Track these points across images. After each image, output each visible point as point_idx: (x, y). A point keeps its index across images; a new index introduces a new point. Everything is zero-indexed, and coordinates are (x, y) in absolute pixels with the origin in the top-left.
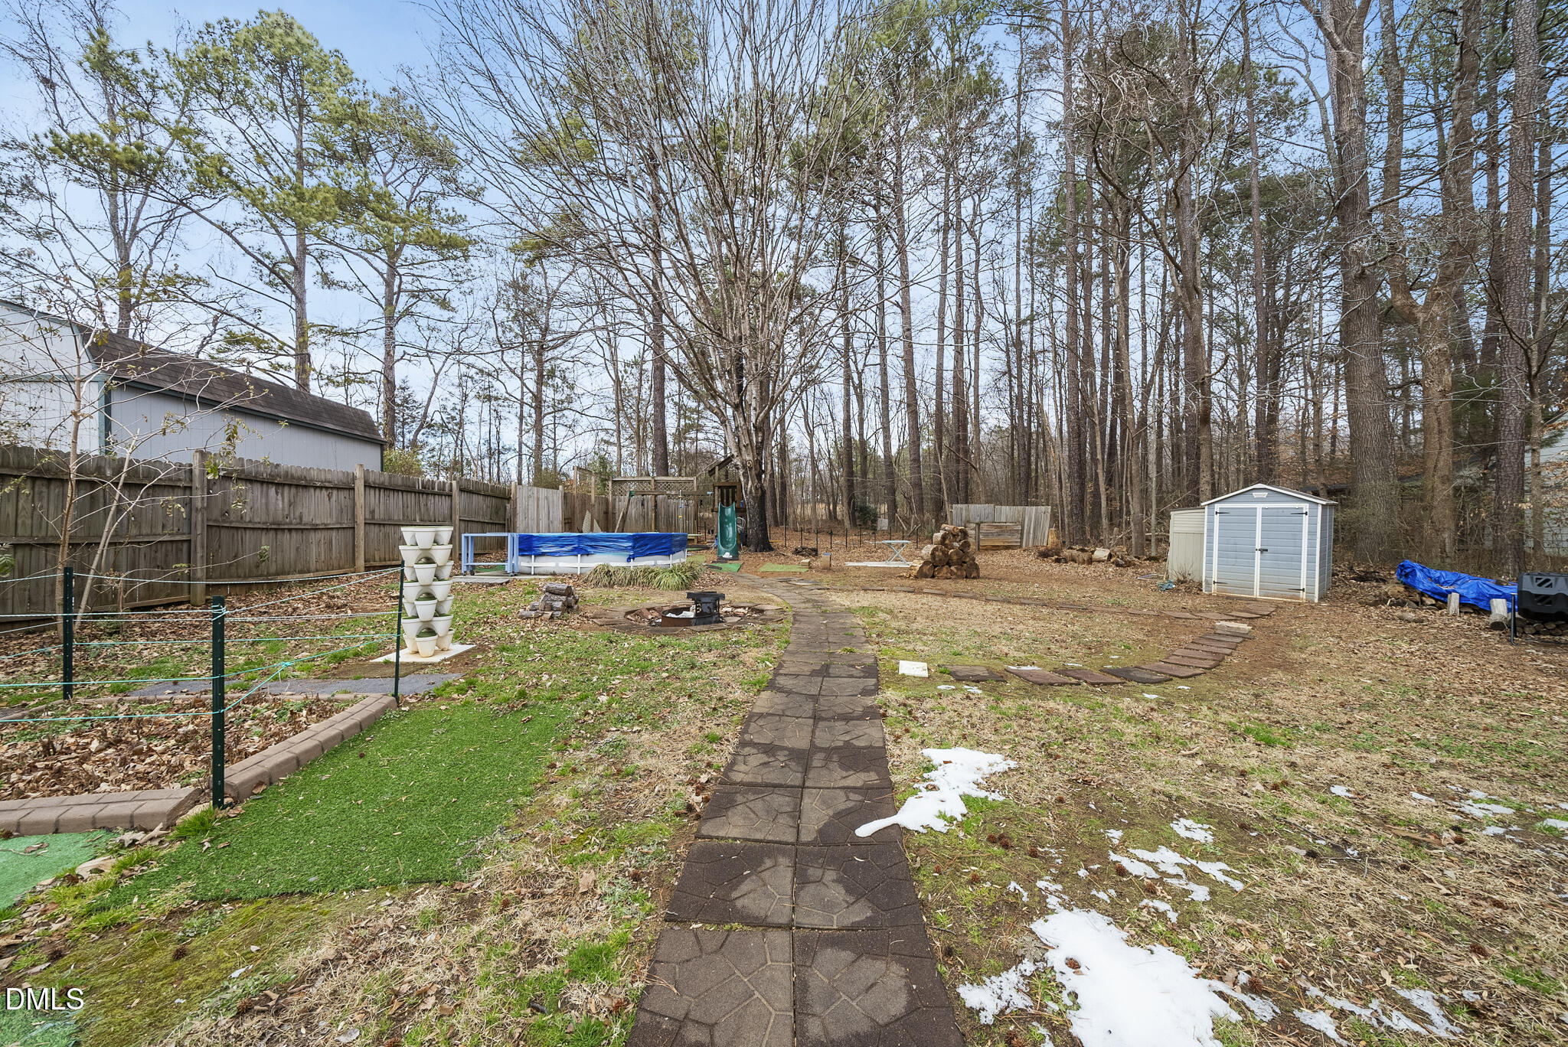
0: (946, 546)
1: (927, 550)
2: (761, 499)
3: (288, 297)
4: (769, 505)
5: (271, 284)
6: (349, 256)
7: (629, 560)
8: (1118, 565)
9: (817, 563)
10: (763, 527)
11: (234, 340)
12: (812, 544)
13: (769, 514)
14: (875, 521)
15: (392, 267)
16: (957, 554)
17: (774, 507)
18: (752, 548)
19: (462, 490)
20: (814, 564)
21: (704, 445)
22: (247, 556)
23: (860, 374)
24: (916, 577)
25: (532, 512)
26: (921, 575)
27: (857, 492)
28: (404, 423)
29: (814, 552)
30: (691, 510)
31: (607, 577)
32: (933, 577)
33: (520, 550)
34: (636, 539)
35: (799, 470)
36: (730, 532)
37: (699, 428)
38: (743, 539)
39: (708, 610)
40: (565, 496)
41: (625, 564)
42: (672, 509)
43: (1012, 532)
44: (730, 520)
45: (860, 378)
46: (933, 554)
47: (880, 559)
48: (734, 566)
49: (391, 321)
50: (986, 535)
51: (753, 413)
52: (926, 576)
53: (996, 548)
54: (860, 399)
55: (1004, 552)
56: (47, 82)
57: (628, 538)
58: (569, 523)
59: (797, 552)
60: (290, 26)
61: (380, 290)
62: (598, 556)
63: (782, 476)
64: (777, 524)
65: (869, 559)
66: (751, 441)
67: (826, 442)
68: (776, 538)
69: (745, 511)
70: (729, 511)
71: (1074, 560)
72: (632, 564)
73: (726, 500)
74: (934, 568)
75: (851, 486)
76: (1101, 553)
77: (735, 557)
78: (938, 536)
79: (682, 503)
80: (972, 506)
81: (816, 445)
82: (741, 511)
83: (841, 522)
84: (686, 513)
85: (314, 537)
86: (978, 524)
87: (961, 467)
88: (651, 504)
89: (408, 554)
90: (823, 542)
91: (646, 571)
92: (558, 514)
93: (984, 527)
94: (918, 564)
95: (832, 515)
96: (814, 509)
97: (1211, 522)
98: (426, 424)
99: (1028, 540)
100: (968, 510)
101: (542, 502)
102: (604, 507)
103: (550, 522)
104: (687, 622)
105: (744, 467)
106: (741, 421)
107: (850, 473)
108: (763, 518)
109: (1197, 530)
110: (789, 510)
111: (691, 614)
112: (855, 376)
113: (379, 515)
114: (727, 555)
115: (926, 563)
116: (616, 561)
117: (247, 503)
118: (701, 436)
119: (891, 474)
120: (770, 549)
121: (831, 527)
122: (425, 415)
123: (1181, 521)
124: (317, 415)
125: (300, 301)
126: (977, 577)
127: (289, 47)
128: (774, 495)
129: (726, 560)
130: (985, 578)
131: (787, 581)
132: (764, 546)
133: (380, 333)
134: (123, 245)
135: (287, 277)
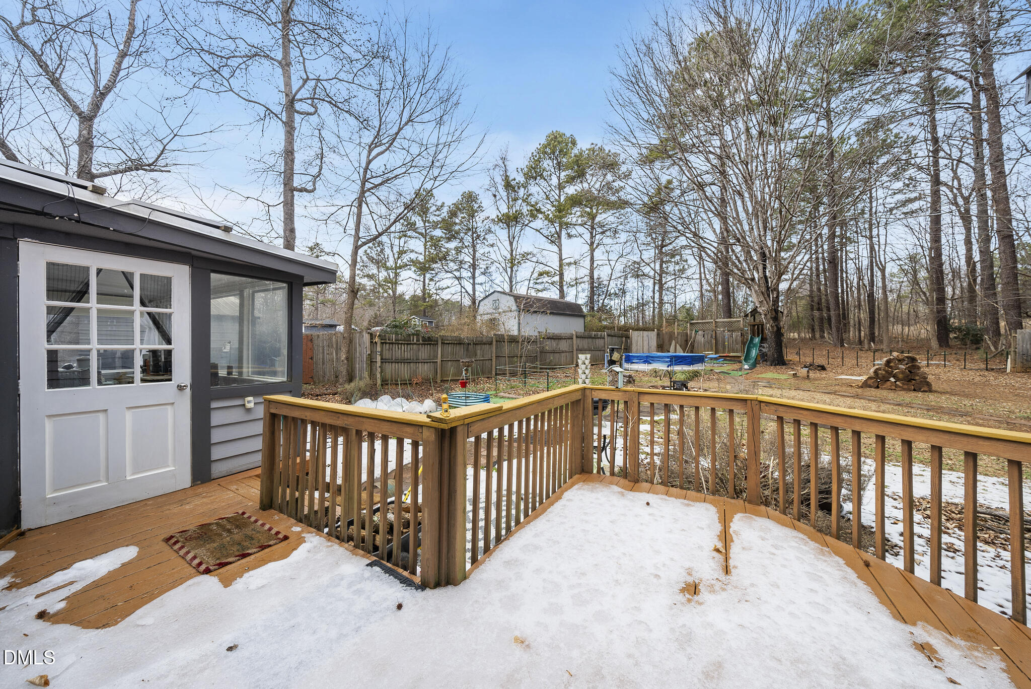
1: (870, 369)
3: (555, 249)
7: (668, 366)
9: (800, 374)
10: (778, 351)
16: (904, 373)
18: (768, 363)
19: (608, 336)
20: (798, 375)
22: (548, 361)
24: (860, 387)
25: (640, 343)
28: (599, 295)
30: (740, 338)
31: (653, 374)
32: (878, 387)
33: (626, 361)
34: (671, 357)
36: (753, 353)
41: (666, 368)
42: (725, 338)
44: (755, 345)
46: (877, 372)
49: (592, 251)
58: (661, 347)
60: (557, 136)
61: (588, 238)
74: (878, 381)
79: (732, 335)
84: (736, 341)
85: (563, 354)
89: (580, 362)
91: (671, 372)
92: (654, 343)
94: (864, 378)
98: (609, 295)
101: (645, 338)
102: (684, 338)
103: (649, 347)
105: (763, 314)
108: (778, 345)
113: (580, 347)
114: (746, 367)
115: (869, 378)
116: (662, 366)
117: (549, 345)
120: (783, 364)
122: (607, 291)
124: (564, 310)
125: (560, 250)
126: (929, 391)
127: (555, 147)
129: (746, 369)
130: (936, 392)
133: (589, 257)
134: (511, 244)
135: (555, 239)
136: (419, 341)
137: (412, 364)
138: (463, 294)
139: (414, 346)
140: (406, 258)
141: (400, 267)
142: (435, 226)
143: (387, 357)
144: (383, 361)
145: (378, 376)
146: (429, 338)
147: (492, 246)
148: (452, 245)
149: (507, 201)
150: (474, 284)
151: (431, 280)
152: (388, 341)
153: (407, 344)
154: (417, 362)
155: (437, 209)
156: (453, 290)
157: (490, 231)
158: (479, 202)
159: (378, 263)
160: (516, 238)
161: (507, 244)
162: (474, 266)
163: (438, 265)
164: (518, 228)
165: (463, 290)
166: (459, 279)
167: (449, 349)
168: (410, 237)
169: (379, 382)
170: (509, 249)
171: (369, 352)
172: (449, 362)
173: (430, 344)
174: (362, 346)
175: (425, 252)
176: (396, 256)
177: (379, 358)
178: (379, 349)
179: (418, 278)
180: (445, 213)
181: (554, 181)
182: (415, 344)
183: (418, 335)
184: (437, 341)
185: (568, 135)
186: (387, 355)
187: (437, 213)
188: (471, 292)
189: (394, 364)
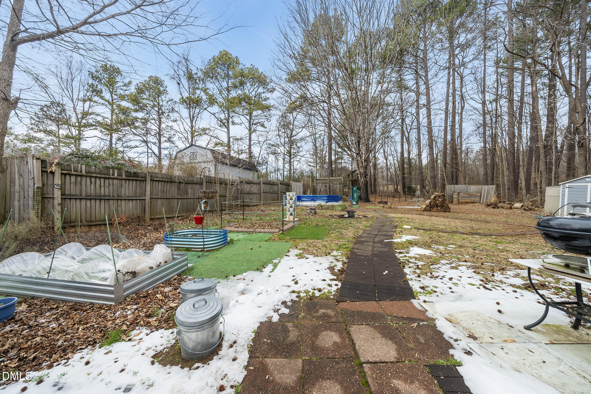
0: (436, 200)
1: (428, 202)
2: (366, 185)
3: (226, 130)
4: (369, 186)
5: (220, 126)
6: (241, 116)
8: (525, 210)
9: (386, 206)
10: (367, 194)
11: (216, 144)
12: (386, 200)
13: (369, 190)
14: (414, 192)
15: (251, 118)
16: (440, 203)
17: (371, 187)
18: (363, 201)
21: (343, 165)
23: (408, 133)
24: (423, 211)
26: (425, 210)
27: (407, 181)
29: (386, 203)
30: (341, 188)
31: (321, 207)
32: (430, 211)
33: (297, 200)
34: (328, 197)
35: (382, 172)
36: (355, 195)
37: (342, 158)
38: (360, 198)
39: (351, 215)
40: (303, 185)
41: (325, 204)
42: (335, 188)
43: (475, 196)
44: (355, 191)
45: (409, 135)
46: (430, 203)
47: (412, 206)
48: (357, 206)
49: (250, 134)
50: (462, 197)
51: (364, 155)
52: (427, 211)
53: (467, 203)
54: (409, 144)
55: (470, 204)
56: (179, 84)
57: (326, 197)
58: (304, 193)
59: (379, 203)
60: (226, 54)
61: (247, 125)
62: (318, 202)
63: (374, 176)
64: (372, 194)
65: (408, 206)
66: (363, 164)
67: (393, 161)
68: (372, 198)
70: (355, 189)
71: (503, 208)
72: (327, 204)
73: (353, 185)
74: (430, 208)
75: (404, 178)
76: (518, 205)
77: (357, 204)
78: (432, 197)
79: (338, 186)
80: (456, 186)
81: (388, 162)
82: (359, 189)
83: (399, 193)
84: (340, 190)
85: (254, 196)
86: (459, 193)
87: (454, 170)
88: (328, 187)
90: (390, 200)
91: (332, 206)
92: (302, 190)
93: (461, 194)
94: (424, 206)
95: (396, 190)
96: (388, 188)
97: (564, 191)
99: (484, 199)
100: (454, 187)
101: (298, 187)
102: (313, 188)
103: (300, 192)
104: (346, 217)
105: (360, 174)
106: (359, 158)
107: (403, 173)
108: (367, 191)
109: (557, 195)
110: (378, 189)
111: (347, 216)
112: (407, 134)
113: (265, 190)
114: (354, 203)
115: (427, 206)
116: (323, 203)
117: (246, 188)
118: (343, 161)
119: (421, 173)
120: (370, 201)
121: (395, 194)
123: (550, 191)
125: (228, 130)
126: (450, 212)
127: (226, 60)
128: (371, 183)
129: (354, 205)
130: (453, 212)
131: (375, 210)
132: (367, 200)
133: (248, 138)
134: (192, 122)
135: (225, 124)
136: (121, 176)
137: (111, 202)
138: (150, 155)
139: (115, 181)
140: (91, 120)
141: (85, 126)
142: (122, 97)
143: (73, 192)
144: (65, 197)
145: (57, 216)
146: (135, 173)
147: (176, 121)
148: (140, 115)
149: (188, 90)
150: (160, 148)
151: (119, 139)
152: (73, 172)
153: (105, 178)
154: (119, 199)
155: (125, 85)
156: (140, 150)
157: (173, 110)
158: (165, 86)
159: (58, 121)
160: (195, 119)
161: (188, 121)
162: (159, 134)
163: (127, 128)
164: (197, 110)
165: (150, 151)
166: (146, 142)
167: (160, 186)
168: (95, 102)
169: (58, 224)
170: (190, 125)
171: (39, 184)
172: (160, 200)
173: (136, 180)
174: (26, 176)
175: (112, 116)
176: (80, 116)
177: (57, 194)
178: (58, 180)
179: (104, 137)
180: (133, 89)
181: (225, 84)
182: (116, 179)
183: (119, 169)
184: (145, 178)
185: (234, 56)
186: (72, 189)
187: (125, 88)
188: (157, 153)
189: (84, 202)
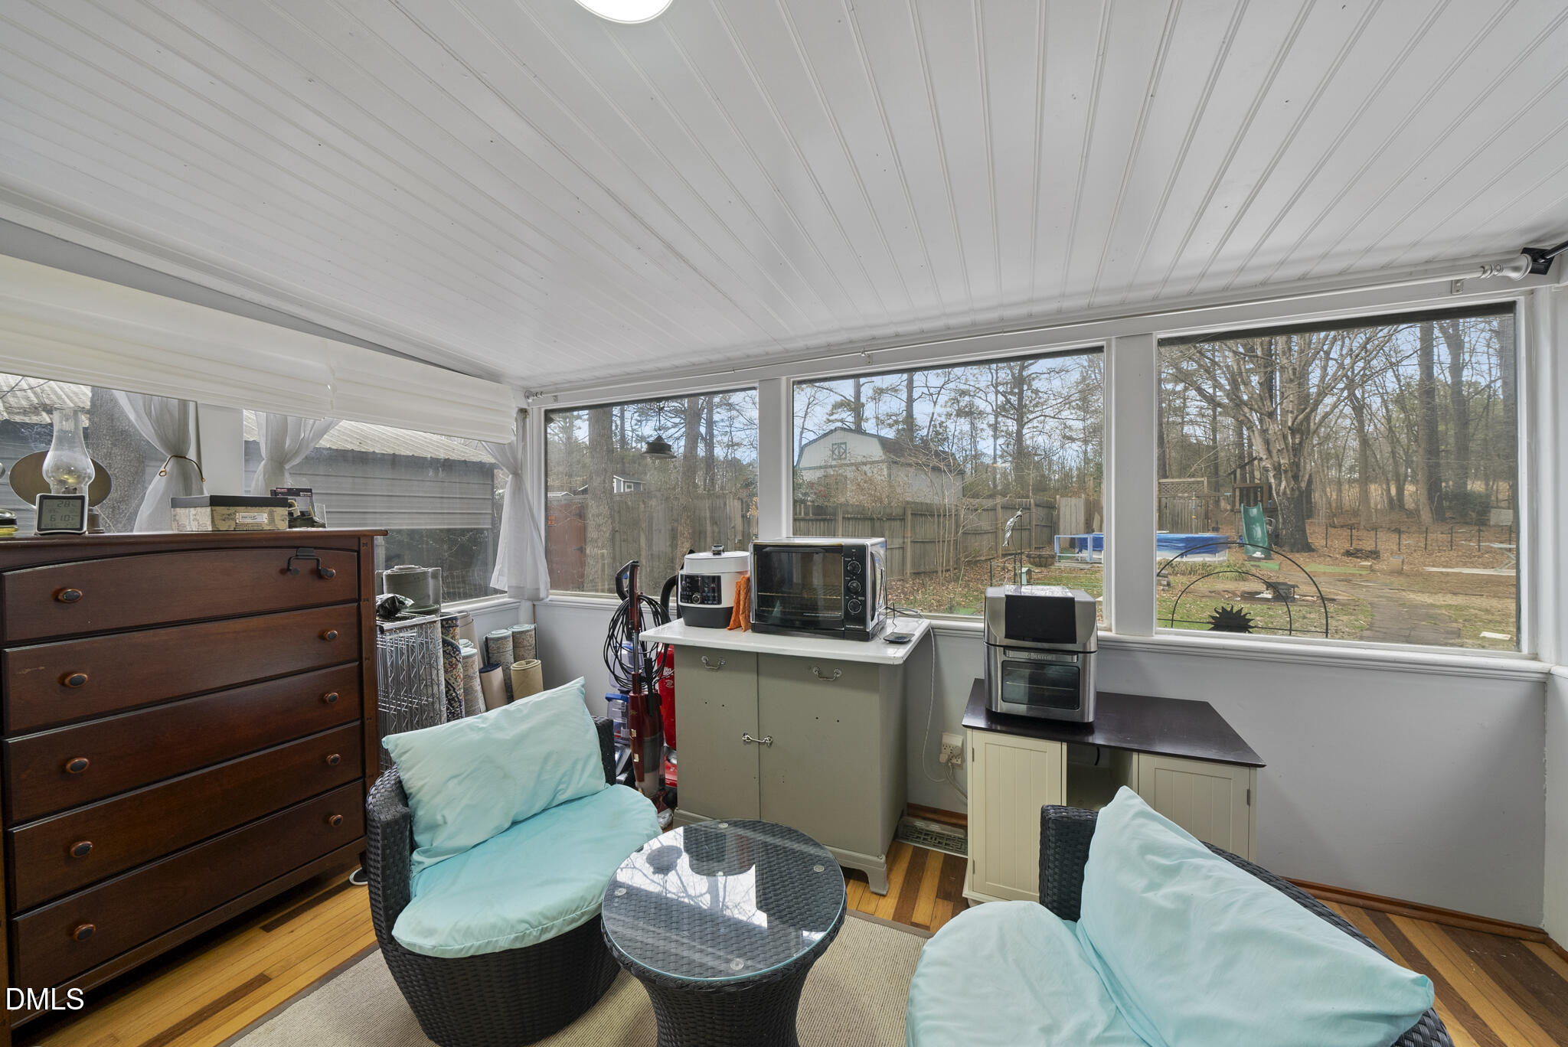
2: (1298, 500)
7: (1182, 556)
9: (1380, 566)
10: (1300, 528)
12: (1371, 545)
18: (1288, 549)
19: (1037, 505)
20: (1374, 567)
33: (1094, 547)
34: (1187, 540)
36: (1258, 532)
38: (1274, 539)
39: (1285, 594)
40: (1086, 503)
41: (1181, 560)
44: (1257, 520)
47: (1485, 566)
57: (1181, 539)
59: (1349, 554)
65: (1465, 565)
66: (1287, 444)
68: (1318, 540)
69: (1276, 510)
70: (1254, 511)
72: (1185, 559)
77: (1268, 558)
79: (1193, 504)
82: (1270, 512)
83: (1414, 515)
84: (1197, 515)
90: (1386, 543)
92: (1082, 518)
101: (1073, 508)
104: (1272, 600)
114: (1258, 554)
121: (1396, 521)
129: (1257, 559)
131: (1349, 581)
132: (1302, 546)
